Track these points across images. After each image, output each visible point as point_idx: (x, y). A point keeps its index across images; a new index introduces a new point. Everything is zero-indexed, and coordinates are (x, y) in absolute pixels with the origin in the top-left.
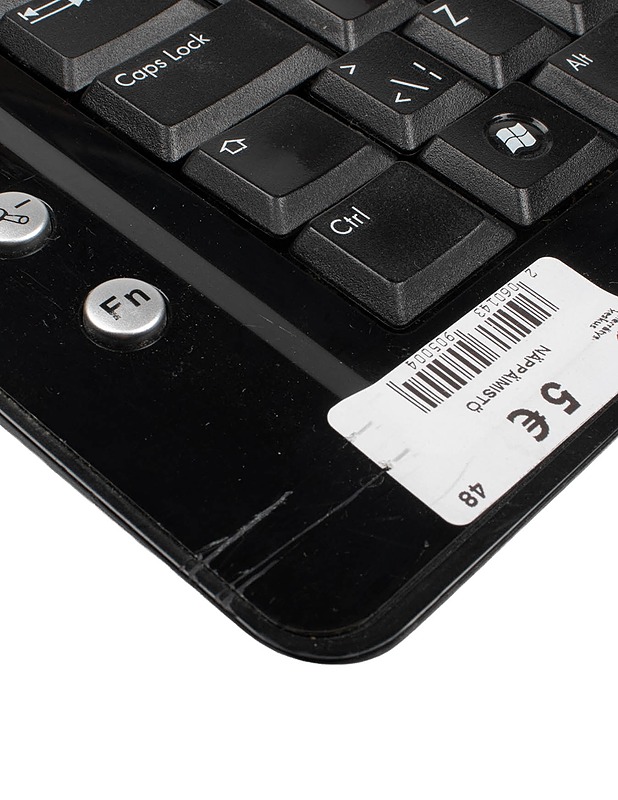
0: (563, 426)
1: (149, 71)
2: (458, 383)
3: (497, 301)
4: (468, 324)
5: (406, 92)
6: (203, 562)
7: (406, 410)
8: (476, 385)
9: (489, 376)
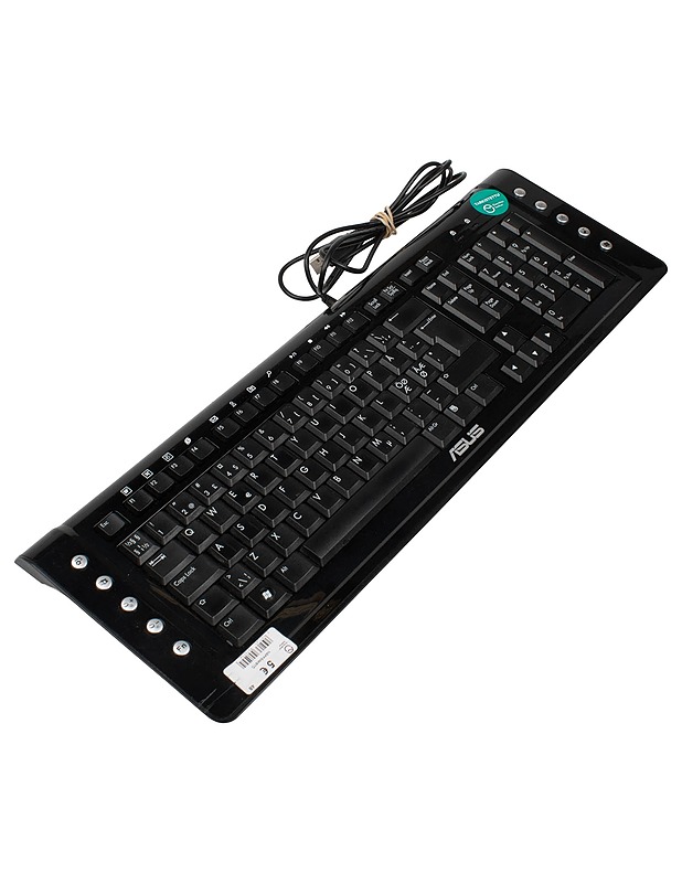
0: (271, 671)
1: (181, 580)
2: (250, 661)
3: (260, 640)
4: (253, 646)
5: (243, 583)
6: (200, 705)
7: (240, 668)
8: (254, 661)
9: (258, 659)
